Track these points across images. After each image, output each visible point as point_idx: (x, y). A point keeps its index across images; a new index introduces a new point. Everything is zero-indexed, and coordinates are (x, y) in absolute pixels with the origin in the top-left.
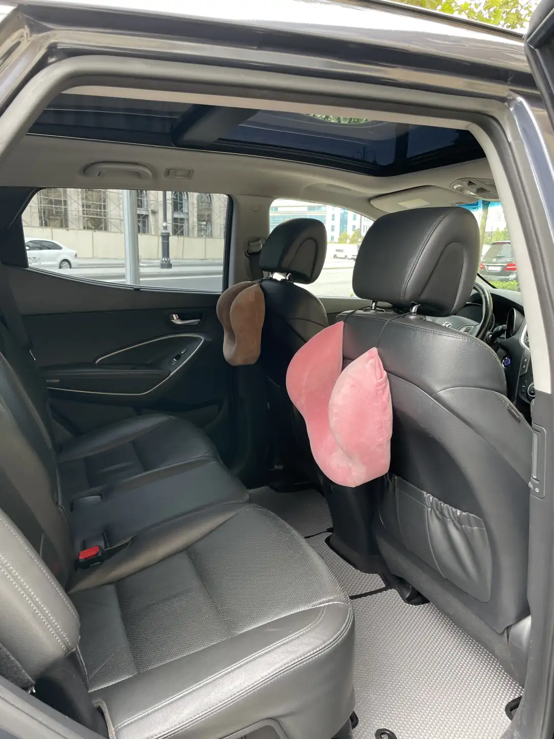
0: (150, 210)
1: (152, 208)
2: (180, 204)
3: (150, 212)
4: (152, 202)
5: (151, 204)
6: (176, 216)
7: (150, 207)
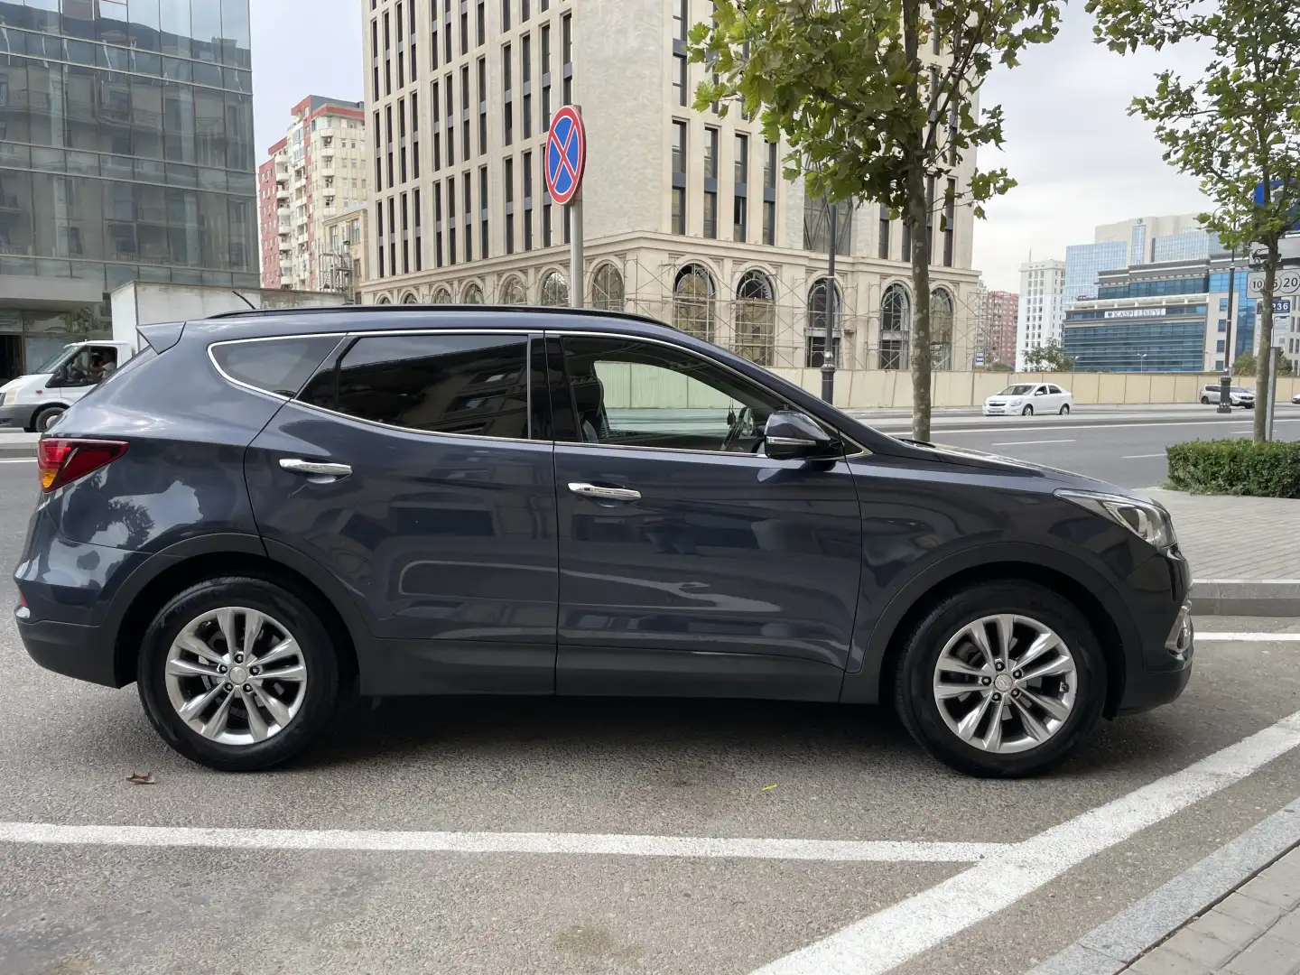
0: (842, 329)
1: (847, 326)
2: (895, 317)
3: (843, 334)
4: (847, 318)
5: (845, 321)
6: (887, 337)
7: (844, 326)
